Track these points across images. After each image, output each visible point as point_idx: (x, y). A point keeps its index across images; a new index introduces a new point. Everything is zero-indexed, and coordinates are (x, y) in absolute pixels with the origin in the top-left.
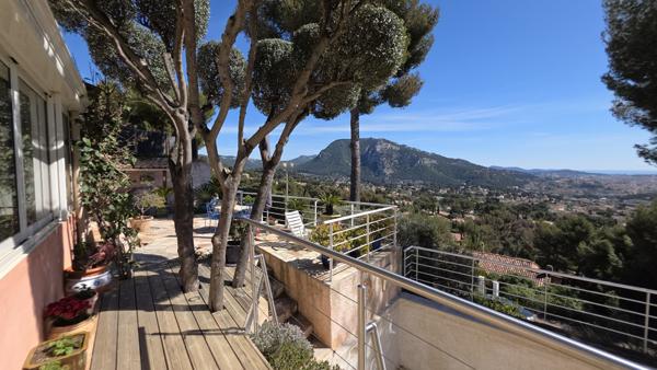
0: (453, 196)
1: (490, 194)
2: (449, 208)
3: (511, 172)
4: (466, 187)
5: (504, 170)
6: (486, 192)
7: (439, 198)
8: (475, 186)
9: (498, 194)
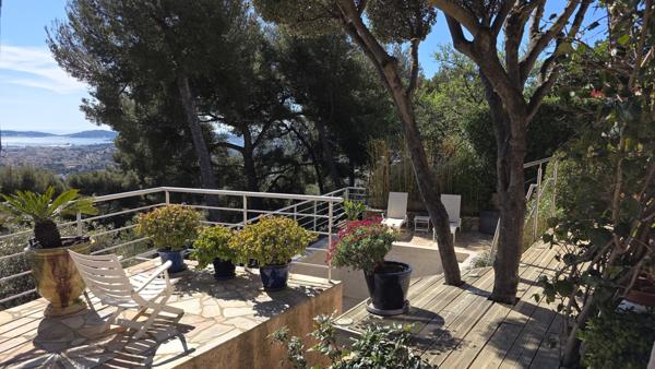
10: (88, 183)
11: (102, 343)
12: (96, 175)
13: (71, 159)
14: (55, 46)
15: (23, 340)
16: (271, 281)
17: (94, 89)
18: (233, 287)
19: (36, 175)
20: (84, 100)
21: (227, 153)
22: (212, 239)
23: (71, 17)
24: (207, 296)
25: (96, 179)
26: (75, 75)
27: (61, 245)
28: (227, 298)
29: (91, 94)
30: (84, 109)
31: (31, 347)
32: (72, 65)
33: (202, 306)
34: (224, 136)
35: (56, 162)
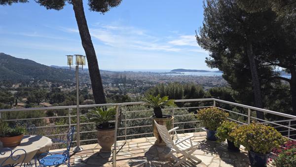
0: (26, 89)
1: (53, 86)
2: (25, 99)
3: (65, 69)
4: (35, 81)
5: (61, 69)
6: (50, 84)
7: (13, 92)
8: (41, 81)
9: (58, 86)
10: (216, 92)
11: (162, 163)
12: (219, 89)
13: (215, 81)
14: (198, 38)
15: (142, 151)
16: (255, 161)
17: (211, 53)
18: (234, 157)
19: (196, 87)
20: (206, 58)
21: (280, 82)
22: (225, 129)
23: (204, 25)
24: (218, 157)
25: (220, 91)
26: (205, 48)
27: (162, 118)
28: (227, 162)
29: (210, 55)
30: (206, 62)
31: (143, 155)
32: (204, 44)
33: (212, 162)
34: (278, 73)
35: (210, 82)
